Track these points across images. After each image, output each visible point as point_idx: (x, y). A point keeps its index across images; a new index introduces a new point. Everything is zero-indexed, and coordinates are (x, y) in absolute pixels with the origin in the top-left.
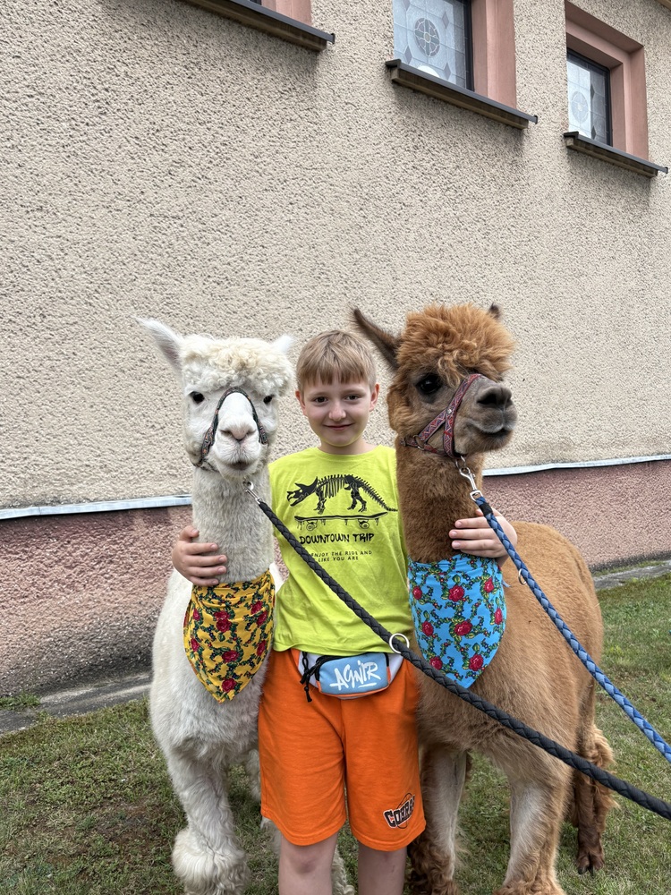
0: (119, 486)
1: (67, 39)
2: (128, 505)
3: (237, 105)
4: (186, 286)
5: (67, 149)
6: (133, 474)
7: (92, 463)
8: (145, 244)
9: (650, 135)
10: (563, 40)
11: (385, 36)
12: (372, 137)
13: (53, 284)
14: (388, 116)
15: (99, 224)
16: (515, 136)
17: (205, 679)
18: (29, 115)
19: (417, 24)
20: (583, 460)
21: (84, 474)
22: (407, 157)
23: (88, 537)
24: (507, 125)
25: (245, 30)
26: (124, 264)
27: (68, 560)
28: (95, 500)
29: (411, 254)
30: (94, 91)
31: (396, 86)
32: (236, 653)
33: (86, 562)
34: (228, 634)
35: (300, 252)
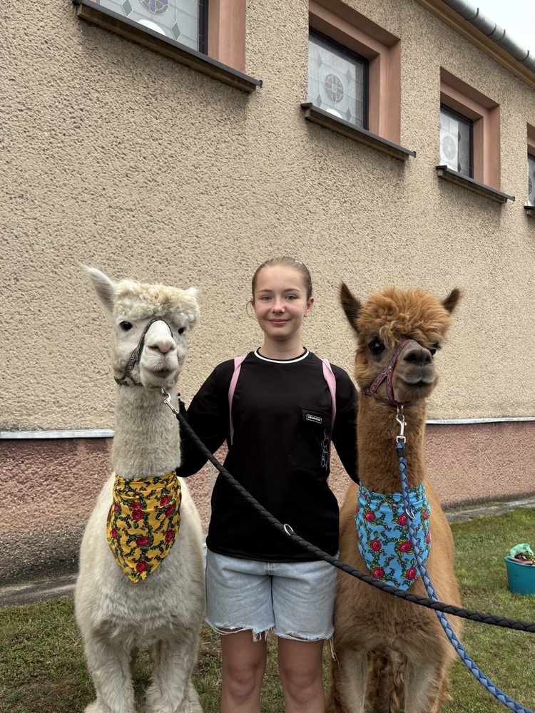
0: (67, 419)
1: (54, 70)
2: (73, 434)
3: (183, 128)
4: (134, 263)
5: (46, 152)
6: (79, 409)
7: (47, 399)
8: (104, 229)
9: (502, 172)
10: (438, 97)
11: (301, 85)
12: (288, 158)
13: (27, 255)
14: (301, 143)
15: (67, 211)
16: (399, 165)
17: (122, 562)
18: (18, 124)
19: (327, 78)
20: (444, 419)
21: (40, 407)
22: (314, 175)
23: (39, 458)
24: (393, 157)
25: (193, 73)
26: (85, 243)
27: (21, 477)
28: (48, 429)
29: (313, 250)
30: (72, 110)
31: (308, 122)
32: (148, 538)
33: (36, 478)
34: (141, 522)
35: (227, 243)
